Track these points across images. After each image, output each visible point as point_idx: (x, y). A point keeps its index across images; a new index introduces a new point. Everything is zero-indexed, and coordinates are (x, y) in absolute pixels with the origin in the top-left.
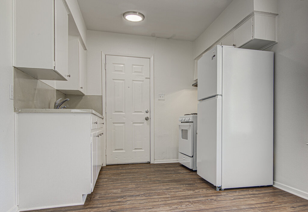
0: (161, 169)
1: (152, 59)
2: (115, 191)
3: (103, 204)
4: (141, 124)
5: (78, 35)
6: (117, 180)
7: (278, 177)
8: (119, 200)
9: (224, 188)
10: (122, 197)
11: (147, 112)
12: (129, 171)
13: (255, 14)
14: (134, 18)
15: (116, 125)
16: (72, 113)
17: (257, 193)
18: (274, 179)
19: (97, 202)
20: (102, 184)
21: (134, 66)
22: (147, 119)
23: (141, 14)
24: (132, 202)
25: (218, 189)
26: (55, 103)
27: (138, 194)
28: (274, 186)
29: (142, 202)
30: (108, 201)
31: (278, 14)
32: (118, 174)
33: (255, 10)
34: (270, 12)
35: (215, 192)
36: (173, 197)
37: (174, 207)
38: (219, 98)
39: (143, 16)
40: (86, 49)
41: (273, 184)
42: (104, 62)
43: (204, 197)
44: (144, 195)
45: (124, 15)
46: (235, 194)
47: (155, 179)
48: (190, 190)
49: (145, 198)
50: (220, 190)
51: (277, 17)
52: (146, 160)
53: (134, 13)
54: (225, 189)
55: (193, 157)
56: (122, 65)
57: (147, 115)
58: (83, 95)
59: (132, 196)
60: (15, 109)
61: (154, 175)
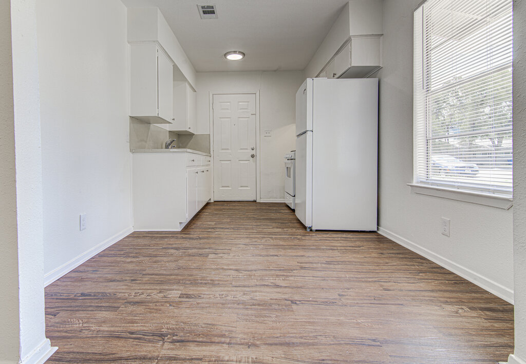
0: (264, 208)
1: (258, 94)
2: (209, 223)
3: (195, 232)
4: (247, 162)
5: (185, 80)
6: (217, 214)
7: (382, 222)
8: (209, 230)
9: (315, 229)
10: (213, 228)
11: (253, 150)
12: (231, 207)
13: (352, 38)
14: (235, 57)
15: (222, 162)
16: (171, 152)
17: (352, 237)
18: (378, 224)
19: (191, 230)
20: (202, 217)
21: (240, 103)
22: (253, 156)
23: (240, 53)
24: (219, 233)
25: (308, 230)
26: (166, 143)
27: (228, 227)
28: (378, 232)
29: (228, 233)
30: (200, 230)
31: (383, 35)
32: (221, 210)
33: (351, 35)
34: (371, 34)
35: (305, 232)
36: (259, 233)
37: (254, 240)
38: (309, 134)
39: (244, 54)
40: (195, 91)
41: (376, 230)
42: (211, 102)
43: (289, 235)
44: (233, 228)
45: (225, 55)
46: (325, 236)
47: (252, 216)
48: (280, 228)
49: (232, 230)
50: (311, 230)
51: (382, 37)
52: (252, 199)
53: (235, 52)
54: (317, 230)
55: (295, 196)
56: (228, 103)
57: (253, 152)
58: (194, 134)
59: (223, 228)
60: (130, 150)
61: (254, 212)
